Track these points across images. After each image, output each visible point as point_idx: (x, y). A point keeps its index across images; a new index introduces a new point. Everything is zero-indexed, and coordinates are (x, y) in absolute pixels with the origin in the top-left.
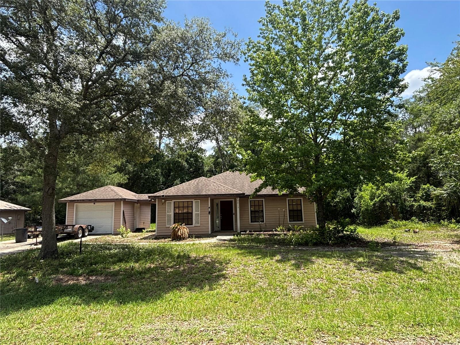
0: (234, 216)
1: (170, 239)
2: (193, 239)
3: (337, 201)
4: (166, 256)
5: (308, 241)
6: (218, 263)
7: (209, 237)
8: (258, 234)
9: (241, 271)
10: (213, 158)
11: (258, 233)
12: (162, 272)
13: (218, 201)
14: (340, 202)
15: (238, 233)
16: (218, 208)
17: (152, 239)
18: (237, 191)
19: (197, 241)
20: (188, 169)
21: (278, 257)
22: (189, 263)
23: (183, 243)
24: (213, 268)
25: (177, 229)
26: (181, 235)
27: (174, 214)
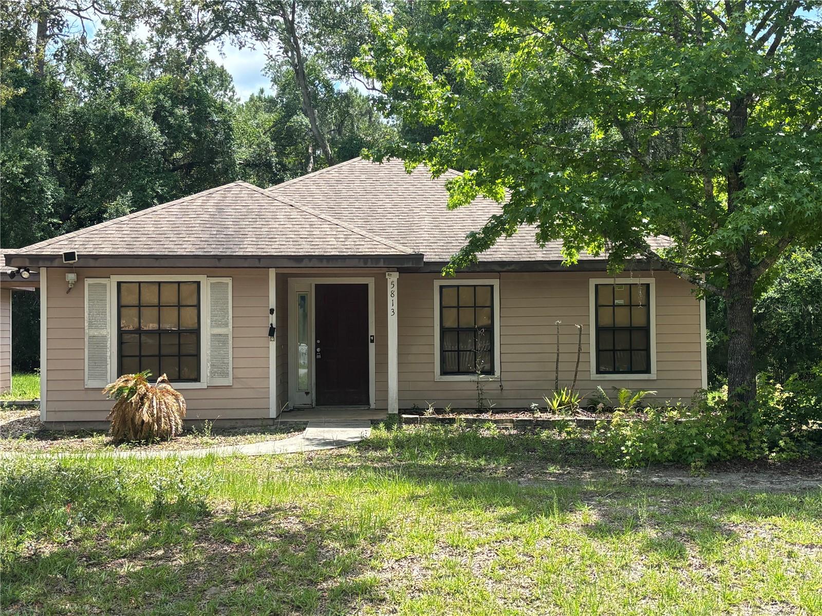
0: (372, 347)
1: (105, 439)
2: (205, 439)
3: (771, 298)
4: (103, 506)
5: (689, 450)
6: (336, 539)
7: (272, 432)
8: (474, 421)
9: (442, 572)
10: (269, 111)
11: (470, 417)
12: (90, 575)
13: (305, 286)
14: (782, 301)
15: (391, 417)
16: (305, 316)
17: (28, 438)
18: (390, 243)
19: (224, 447)
20: (163, 153)
21: (588, 514)
22: (207, 540)
23: (164, 454)
24: (315, 558)
25: (135, 396)
26: (151, 421)
27: (121, 333)
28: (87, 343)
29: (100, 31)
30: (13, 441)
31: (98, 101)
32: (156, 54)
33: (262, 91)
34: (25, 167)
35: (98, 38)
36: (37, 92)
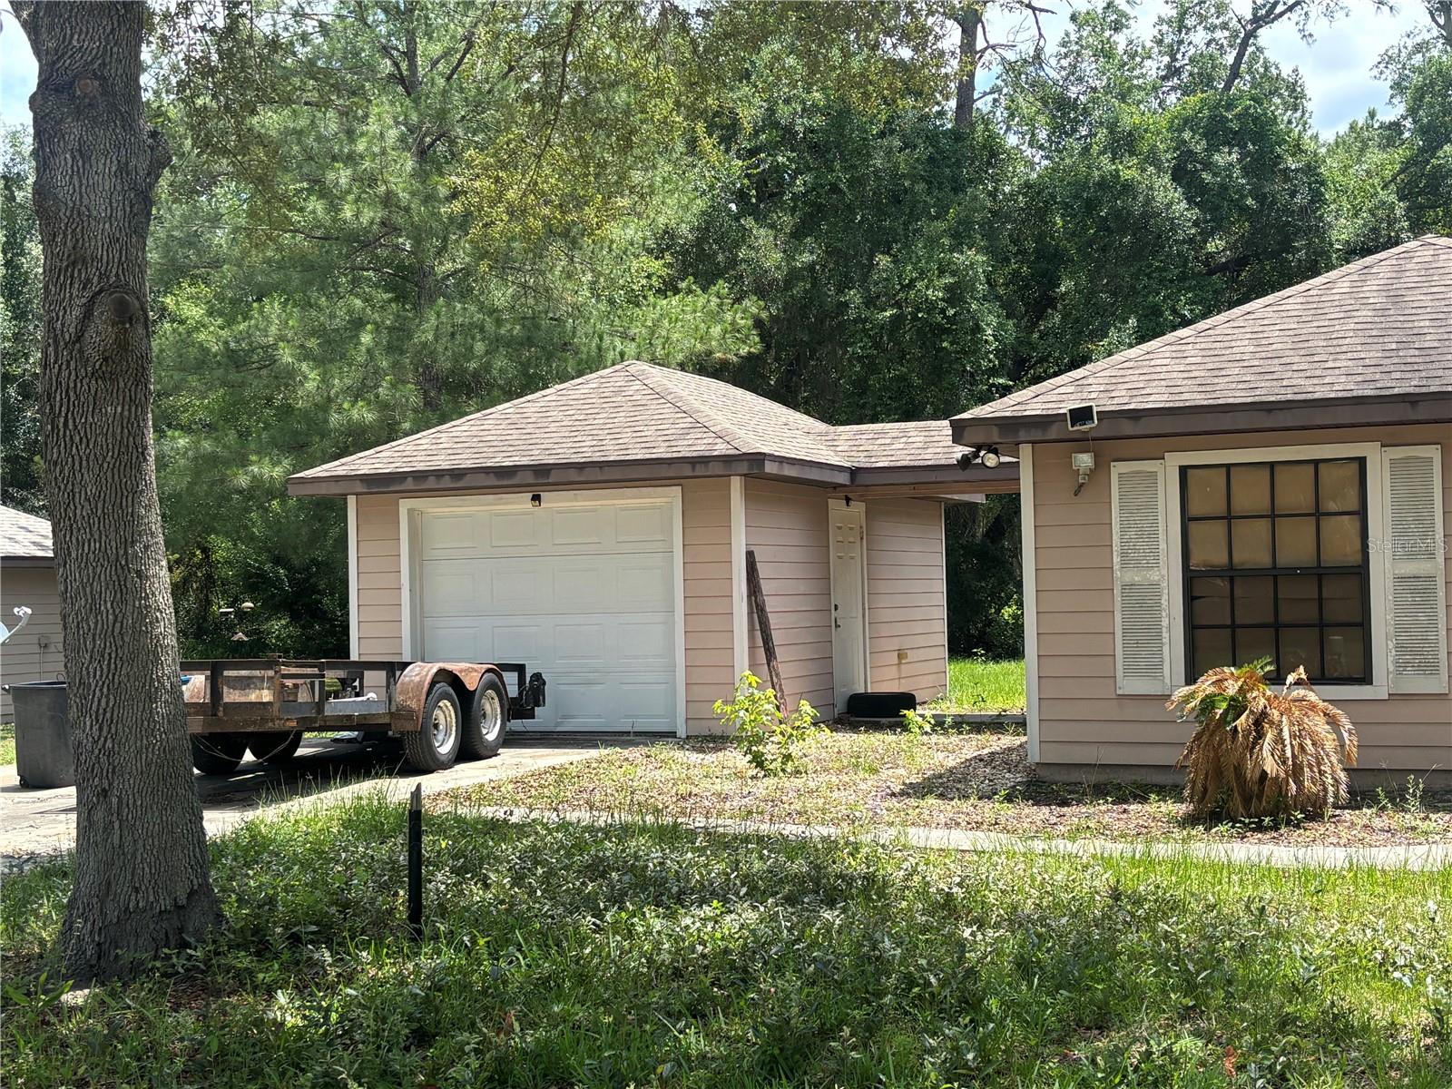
20: (1192, 241)
25: (1244, 717)
26: (1283, 775)
27: (1191, 579)
28: (1118, 599)
29: (1067, 35)
30: (981, 804)
31: (1067, 161)
32: (1168, 67)
33: (1372, 115)
34: (948, 288)
35: (1064, 50)
36: (963, 155)
